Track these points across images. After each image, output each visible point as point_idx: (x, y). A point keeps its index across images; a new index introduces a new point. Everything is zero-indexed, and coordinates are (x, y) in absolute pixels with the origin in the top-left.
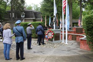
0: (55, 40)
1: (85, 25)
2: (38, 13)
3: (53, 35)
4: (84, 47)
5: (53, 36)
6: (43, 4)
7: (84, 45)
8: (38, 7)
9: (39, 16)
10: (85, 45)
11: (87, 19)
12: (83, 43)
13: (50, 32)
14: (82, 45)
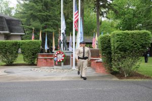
0: (64, 64)
2: (14, 20)
3: (64, 56)
5: (63, 58)
6: (26, 4)
8: (11, 6)
9: (16, 27)
10: (101, 68)
13: (60, 53)
14: (98, 69)
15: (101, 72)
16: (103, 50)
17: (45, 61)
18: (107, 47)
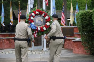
0: (35, 45)
1: (80, 22)
4: (79, 51)
7: (78, 49)
10: (80, 48)
11: (82, 15)
12: (76, 45)
14: (76, 49)
15: (80, 53)
16: (83, 28)
17: (8, 42)
18: (88, 25)
